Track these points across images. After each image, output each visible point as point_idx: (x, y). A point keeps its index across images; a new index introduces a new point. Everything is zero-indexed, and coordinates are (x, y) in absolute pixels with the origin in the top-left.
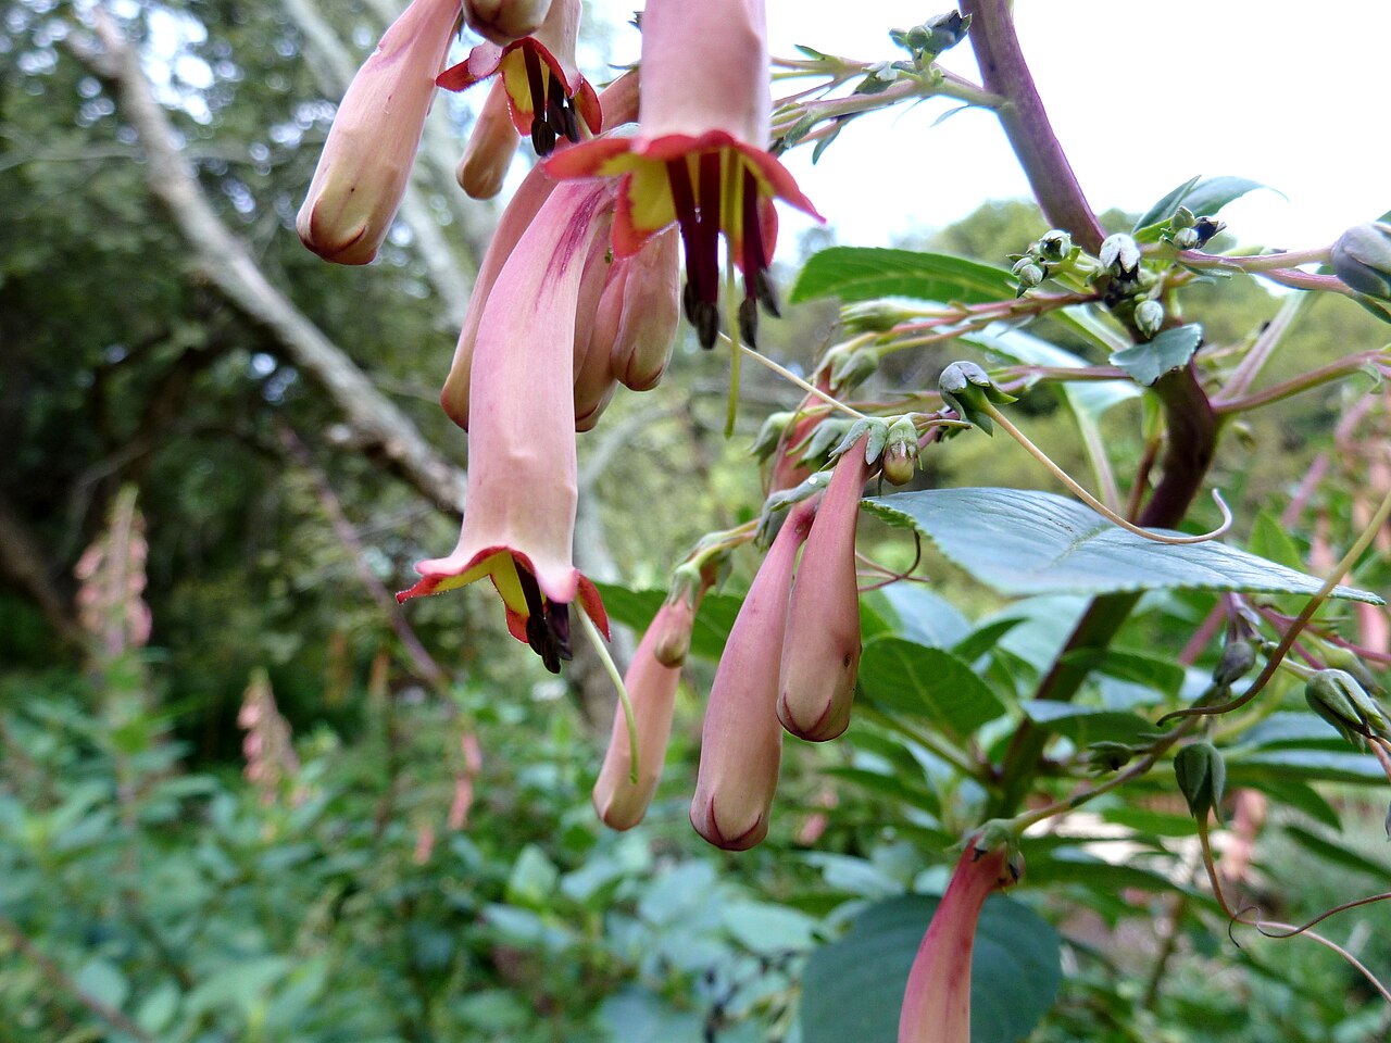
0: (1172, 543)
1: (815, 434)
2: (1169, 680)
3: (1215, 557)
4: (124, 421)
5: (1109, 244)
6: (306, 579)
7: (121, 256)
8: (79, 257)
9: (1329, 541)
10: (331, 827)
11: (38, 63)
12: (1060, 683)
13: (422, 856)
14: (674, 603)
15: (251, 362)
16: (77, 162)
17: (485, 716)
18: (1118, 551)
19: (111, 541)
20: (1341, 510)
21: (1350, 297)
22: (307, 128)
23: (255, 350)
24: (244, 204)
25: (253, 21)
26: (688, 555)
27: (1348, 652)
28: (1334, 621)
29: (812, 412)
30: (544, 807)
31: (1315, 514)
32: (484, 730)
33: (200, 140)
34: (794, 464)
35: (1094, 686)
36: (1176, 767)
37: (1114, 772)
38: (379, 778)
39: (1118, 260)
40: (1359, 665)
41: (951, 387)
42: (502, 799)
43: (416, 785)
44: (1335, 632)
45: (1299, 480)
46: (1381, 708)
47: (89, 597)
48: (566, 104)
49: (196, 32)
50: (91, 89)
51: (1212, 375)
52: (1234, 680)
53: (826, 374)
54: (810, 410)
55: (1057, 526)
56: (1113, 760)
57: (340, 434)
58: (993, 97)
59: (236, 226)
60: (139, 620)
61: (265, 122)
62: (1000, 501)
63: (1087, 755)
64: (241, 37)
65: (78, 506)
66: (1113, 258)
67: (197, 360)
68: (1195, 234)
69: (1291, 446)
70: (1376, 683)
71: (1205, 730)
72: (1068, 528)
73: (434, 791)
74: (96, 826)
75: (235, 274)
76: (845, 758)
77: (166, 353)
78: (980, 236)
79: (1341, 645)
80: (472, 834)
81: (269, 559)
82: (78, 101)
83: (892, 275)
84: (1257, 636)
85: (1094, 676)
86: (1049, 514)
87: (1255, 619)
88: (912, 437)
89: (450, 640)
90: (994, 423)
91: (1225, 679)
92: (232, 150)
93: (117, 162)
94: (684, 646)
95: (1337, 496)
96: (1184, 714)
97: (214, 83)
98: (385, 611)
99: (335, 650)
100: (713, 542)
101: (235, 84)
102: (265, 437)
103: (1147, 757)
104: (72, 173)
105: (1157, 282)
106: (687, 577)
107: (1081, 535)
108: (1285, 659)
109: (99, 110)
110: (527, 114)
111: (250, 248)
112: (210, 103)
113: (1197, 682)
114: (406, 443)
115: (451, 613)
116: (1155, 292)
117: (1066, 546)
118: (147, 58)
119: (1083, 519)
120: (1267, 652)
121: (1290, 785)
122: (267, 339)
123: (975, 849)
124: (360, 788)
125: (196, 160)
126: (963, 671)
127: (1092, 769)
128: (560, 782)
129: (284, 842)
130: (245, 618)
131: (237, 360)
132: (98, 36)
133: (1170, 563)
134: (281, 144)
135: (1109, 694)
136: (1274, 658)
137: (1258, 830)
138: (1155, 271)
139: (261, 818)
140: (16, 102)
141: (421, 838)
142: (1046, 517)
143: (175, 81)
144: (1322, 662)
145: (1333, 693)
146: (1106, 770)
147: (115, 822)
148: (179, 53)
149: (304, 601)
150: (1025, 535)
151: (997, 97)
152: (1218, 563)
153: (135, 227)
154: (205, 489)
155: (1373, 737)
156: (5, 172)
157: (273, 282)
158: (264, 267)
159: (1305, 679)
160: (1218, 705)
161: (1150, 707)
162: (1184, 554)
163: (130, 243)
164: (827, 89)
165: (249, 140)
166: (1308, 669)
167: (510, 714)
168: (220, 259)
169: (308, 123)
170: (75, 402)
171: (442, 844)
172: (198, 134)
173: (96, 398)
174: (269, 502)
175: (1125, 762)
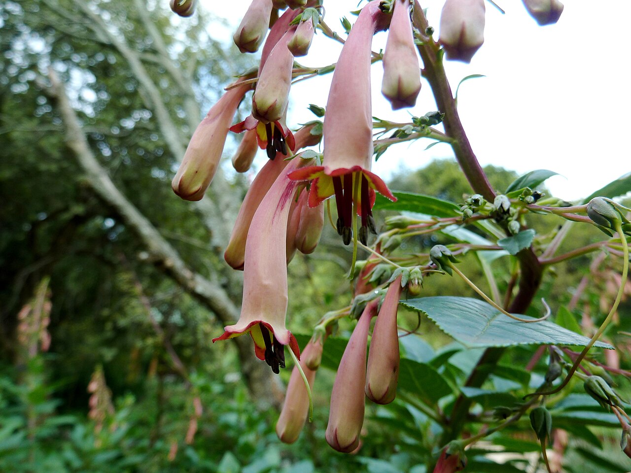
0: (527, 322)
1: (375, 271)
2: (524, 379)
3: (545, 328)
4: (43, 247)
5: (497, 199)
6: (123, 322)
7: (49, 173)
8: (30, 173)
9: (590, 316)
10: (127, 443)
11: (20, 89)
12: (476, 379)
13: (172, 457)
14: (315, 342)
15: (104, 222)
16: (34, 132)
17: (205, 389)
18: (507, 326)
19: (35, 302)
20: (595, 300)
21: (595, 225)
22: (137, 121)
23: (106, 217)
24: (106, 152)
25: (116, 75)
26: (320, 321)
27: (600, 369)
28: (594, 355)
29: (373, 261)
30: (231, 433)
31: (583, 303)
32: (204, 396)
33: (89, 124)
34: (365, 283)
35: (490, 380)
36: (530, 417)
37: (504, 420)
38: (151, 419)
39: (501, 206)
40: (606, 374)
41: (435, 256)
42: (210, 429)
43: (169, 422)
44: (595, 360)
45: (576, 288)
46: (616, 393)
47: (23, 328)
48: (282, 140)
49: (91, 78)
50: (42, 101)
51: (538, 247)
52: (554, 379)
53: (379, 245)
54: (371, 260)
55: (480, 315)
56: (503, 415)
57: (144, 256)
58: (449, 138)
59: (103, 162)
60: (46, 339)
61: (119, 117)
62: (457, 304)
63: (492, 412)
64: (111, 82)
65: (19, 285)
66: (499, 205)
67: (79, 220)
68: (533, 198)
69: (571, 271)
70: (613, 382)
71: (542, 402)
72: (484, 315)
73: (178, 425)
74: (17, 439)
75: (101, 183)
76: (372, 412)
77: (66, 216)
78: (431, 176)
79: (597, 365)
80: (195, 447)
81: (106, 312)
82: (36, 106)
83: (404, 203)
84: (562, 361)
85: (491, 376)
86: (475, 309)
87: (561, 353)
88: (420, 277)
89: (188, 352)
90: (453, 271)
91: (550, 379)
92: (104, 129)
93: (51, 133)
94: (319, 361)
95: (592, 295)
96: (531, 395)
97: (97, 100)
98: (160, 337)
99: (133, 355)
100: (331, 316)
101: (106, 101)
102: (108, 255)
103: (518, 413)
104: (30, 137)
105: (516, 212)
106: (320, 331)
107: (490, 318)
108: (575, 372)
109: (44, 110)
110: (264, 142)
111: (109, 172)
112: (95, 109)
113: (537, 380)
114: (174, 261)
115: (189, 339)
116: (515, 217)
117: (484, 323)
118: (69, 89)
119: (489, 310)
120: (567, 368)
121: (578, 428)
122: (113, 212)
123: (446, 454)
124: (141, 423)
125: (87, 133)
126: (435, 373)
127: (495, 418)
128: (239, 421)
129: (106, 449)
130: (91, 340)
131: (98, 221)
132: (48, 78)
133: (527, 331)
134: (125, 127)
135: (498, 385)
136: (571, 372)
137: (564, 449)
138: (515, 208)
139: (96, 437)
140: (9, 104)
141: (171, 448)
142: (475, 310)
143: (80, 99)
144: (590, 372)
145: (596, 386)
146: (501, 419)
147: (26, 438)
148: (83, 87)
149: (120, 332)
150: (468, 319)
151: (451, 138)
152: (546, 331)
153: (57, 161)
154: (78, 279)
155: (613, 406)
156: (1, 135)
157: (118, 187)
158: (114, 180)
159: (583, 380)
160: (547, 391)
161: (515, 391)
162: (532, 327)
163: (54, 167)
164: (382, 134)
165: (111, 125)
166: (584, 375)
167: (216, 388)
168: (95, 176)
169: (137, 119)
170: (21, 237)
171: (181, 451)
172: (89, 122)
173: (32, 235)
174: (107, 286)
175: (508, 416)
